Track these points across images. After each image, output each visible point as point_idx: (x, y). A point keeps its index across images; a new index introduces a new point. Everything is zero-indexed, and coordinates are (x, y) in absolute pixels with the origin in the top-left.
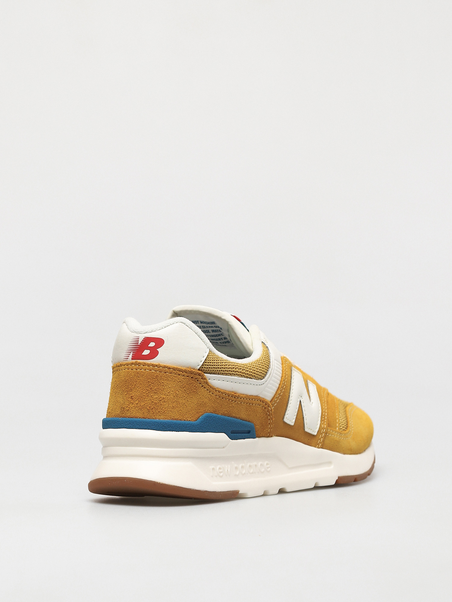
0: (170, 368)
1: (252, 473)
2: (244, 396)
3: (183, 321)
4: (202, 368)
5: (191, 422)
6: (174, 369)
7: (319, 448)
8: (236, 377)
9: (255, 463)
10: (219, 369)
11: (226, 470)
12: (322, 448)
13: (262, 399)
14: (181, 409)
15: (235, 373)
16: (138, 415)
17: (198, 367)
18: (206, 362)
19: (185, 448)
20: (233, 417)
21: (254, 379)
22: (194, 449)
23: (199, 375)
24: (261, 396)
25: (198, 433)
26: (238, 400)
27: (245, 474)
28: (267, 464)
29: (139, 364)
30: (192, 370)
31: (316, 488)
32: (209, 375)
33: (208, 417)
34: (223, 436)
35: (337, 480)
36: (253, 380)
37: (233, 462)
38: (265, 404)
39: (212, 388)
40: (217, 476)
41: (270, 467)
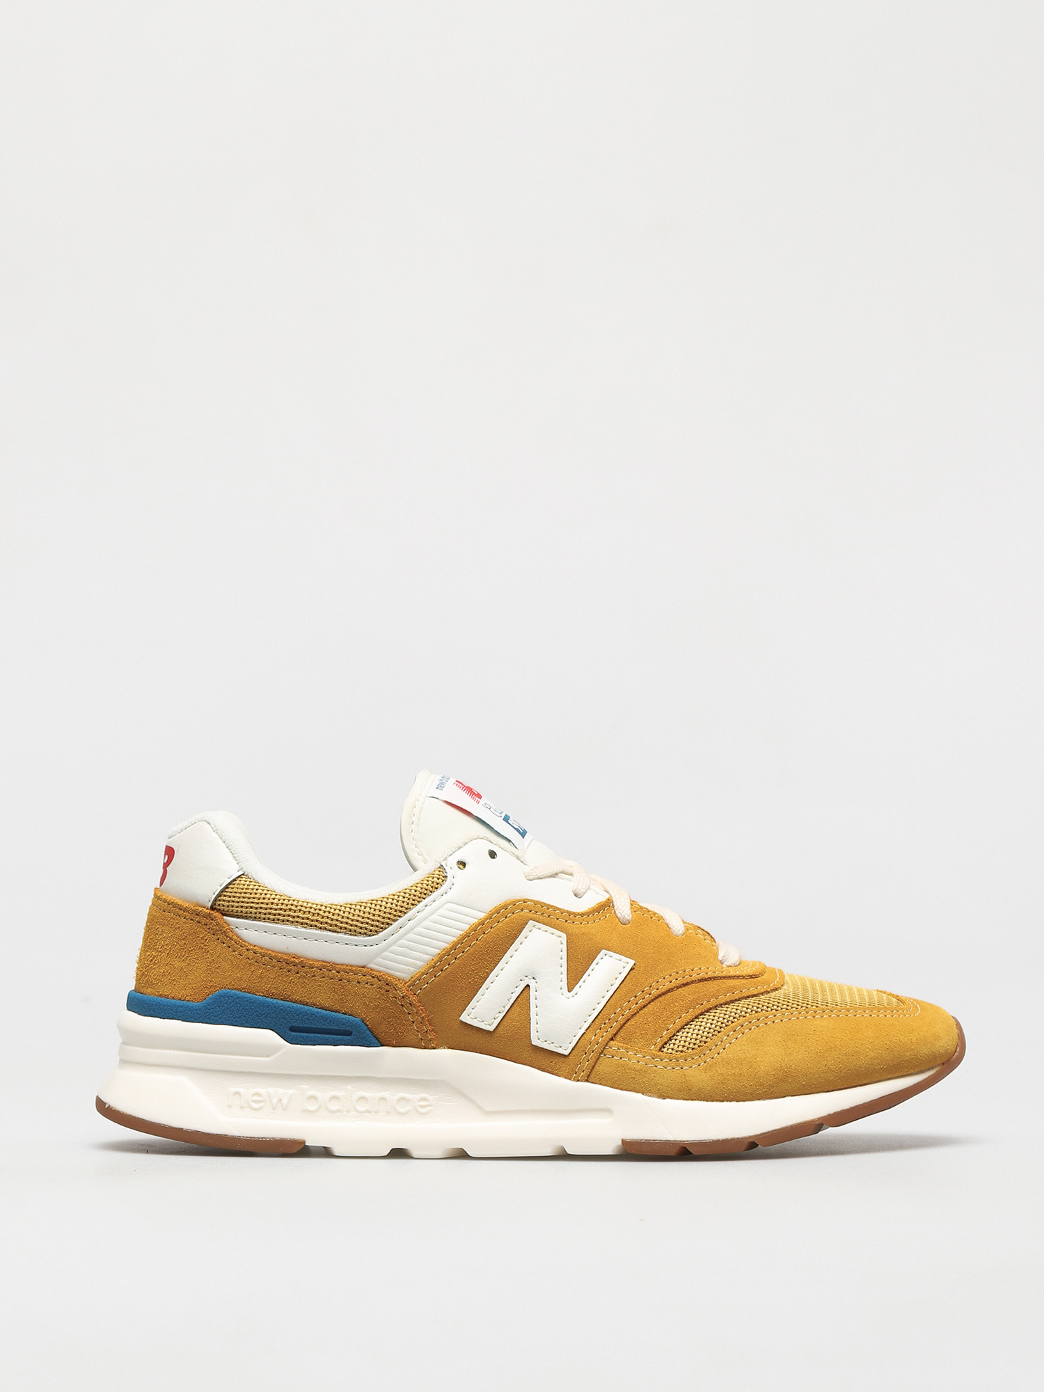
0: (169, 903)
1: (367, 1111)
2: (319, 963)
3: (207, 819)
4: (217, 905)
5: (190, 1004)
6: (173, 905)
7: (576, 1080)
9: (380, 1094)
10: (254, 910)
11: (276, 1100)
12: (586, 1080)
13: (377, 974)
14: (177, 978)
17: (209, 904)
18: (225, 896)
19: (181, 1050)
20: (295, 1002)
21: (345, 934)
22: (189, 1053)
23: (211, 917)
24: (372, 966)
26: (304, 969)
27: (338, 1111)
28: (422, 1099)
30: (197, 908)
31: (563, 1156)
32: (234, 919)
34: (268, 1037)
35: (622, 1147)
36: (342, 935)
37: (306, 1087)
38: (384, 983)
39: (237, 944)
40: (242, 1108)
41: (430, 1106)
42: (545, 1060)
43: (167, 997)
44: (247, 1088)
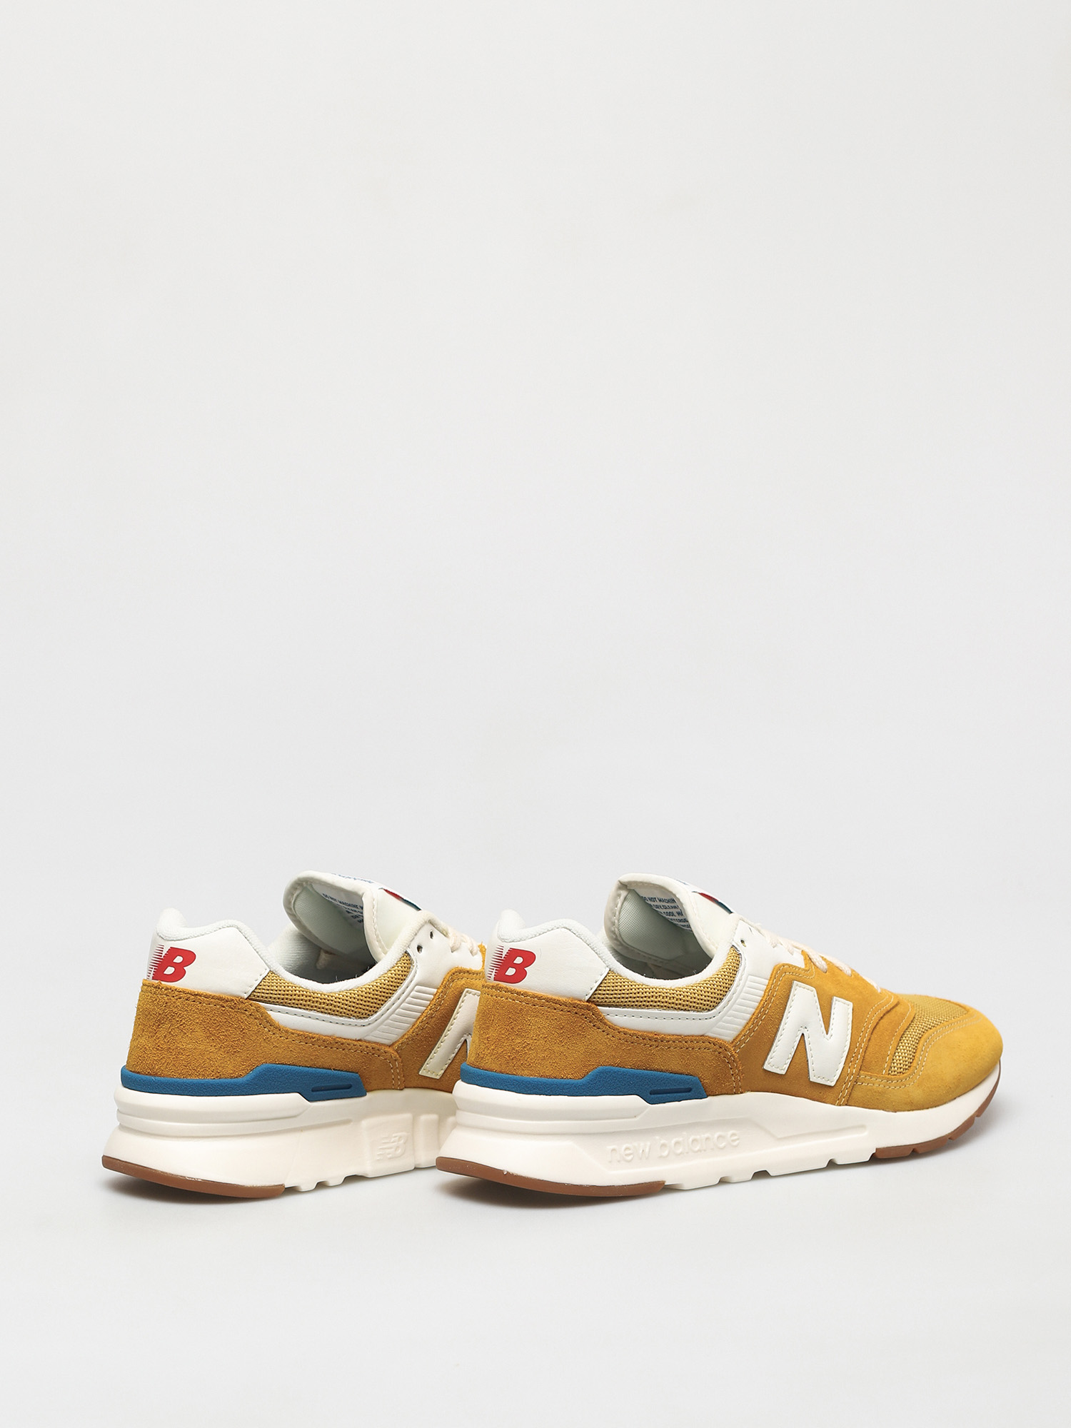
0: (540, 998)
1: (699, 1151)
2: (675, 1036)
3: (567, 926)
4: (594, 998)
5: (572, 1081)
6: (548, 1000)
7: (840, 1105)
8: (656, 1011)
9: (707, 1135)
11: (641, 1151)
12: (846, 1105)
13: (713, 1040)
14: (557, 1060)
15: (655, 1004)
16: (495, 1067)
17: (587, 998)
18: (600, 990)
19: (564, 1119)
20: (655, 1070)
21: (694, 1011)
23: (588, 1008)
24: (710, 1034)
25: (584, 1097)
26: (663, 1043)
27: (681, 1153)
28: (733, 1135)
29: (500, 989)
30: (576, 1001)
31: (832, 1167)
32: (608, 1008)
33: (601, 1072)
34: (635, 1101)
35: (873, 1154)
36: (691, 1012)
37: (657, 1137)
38: (717, 1046)
39: (613, 1029)
40: (619, 1161)
41: (738, 1139)
42: (819, 1092)
43: (549, 1077)
44: (623, 1145)
